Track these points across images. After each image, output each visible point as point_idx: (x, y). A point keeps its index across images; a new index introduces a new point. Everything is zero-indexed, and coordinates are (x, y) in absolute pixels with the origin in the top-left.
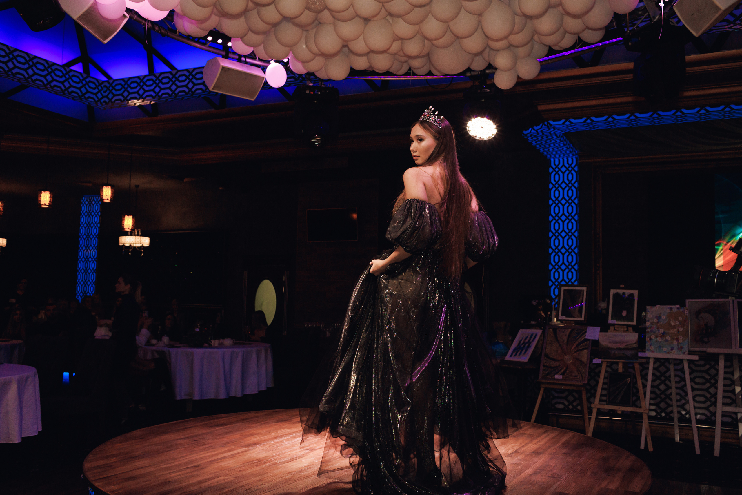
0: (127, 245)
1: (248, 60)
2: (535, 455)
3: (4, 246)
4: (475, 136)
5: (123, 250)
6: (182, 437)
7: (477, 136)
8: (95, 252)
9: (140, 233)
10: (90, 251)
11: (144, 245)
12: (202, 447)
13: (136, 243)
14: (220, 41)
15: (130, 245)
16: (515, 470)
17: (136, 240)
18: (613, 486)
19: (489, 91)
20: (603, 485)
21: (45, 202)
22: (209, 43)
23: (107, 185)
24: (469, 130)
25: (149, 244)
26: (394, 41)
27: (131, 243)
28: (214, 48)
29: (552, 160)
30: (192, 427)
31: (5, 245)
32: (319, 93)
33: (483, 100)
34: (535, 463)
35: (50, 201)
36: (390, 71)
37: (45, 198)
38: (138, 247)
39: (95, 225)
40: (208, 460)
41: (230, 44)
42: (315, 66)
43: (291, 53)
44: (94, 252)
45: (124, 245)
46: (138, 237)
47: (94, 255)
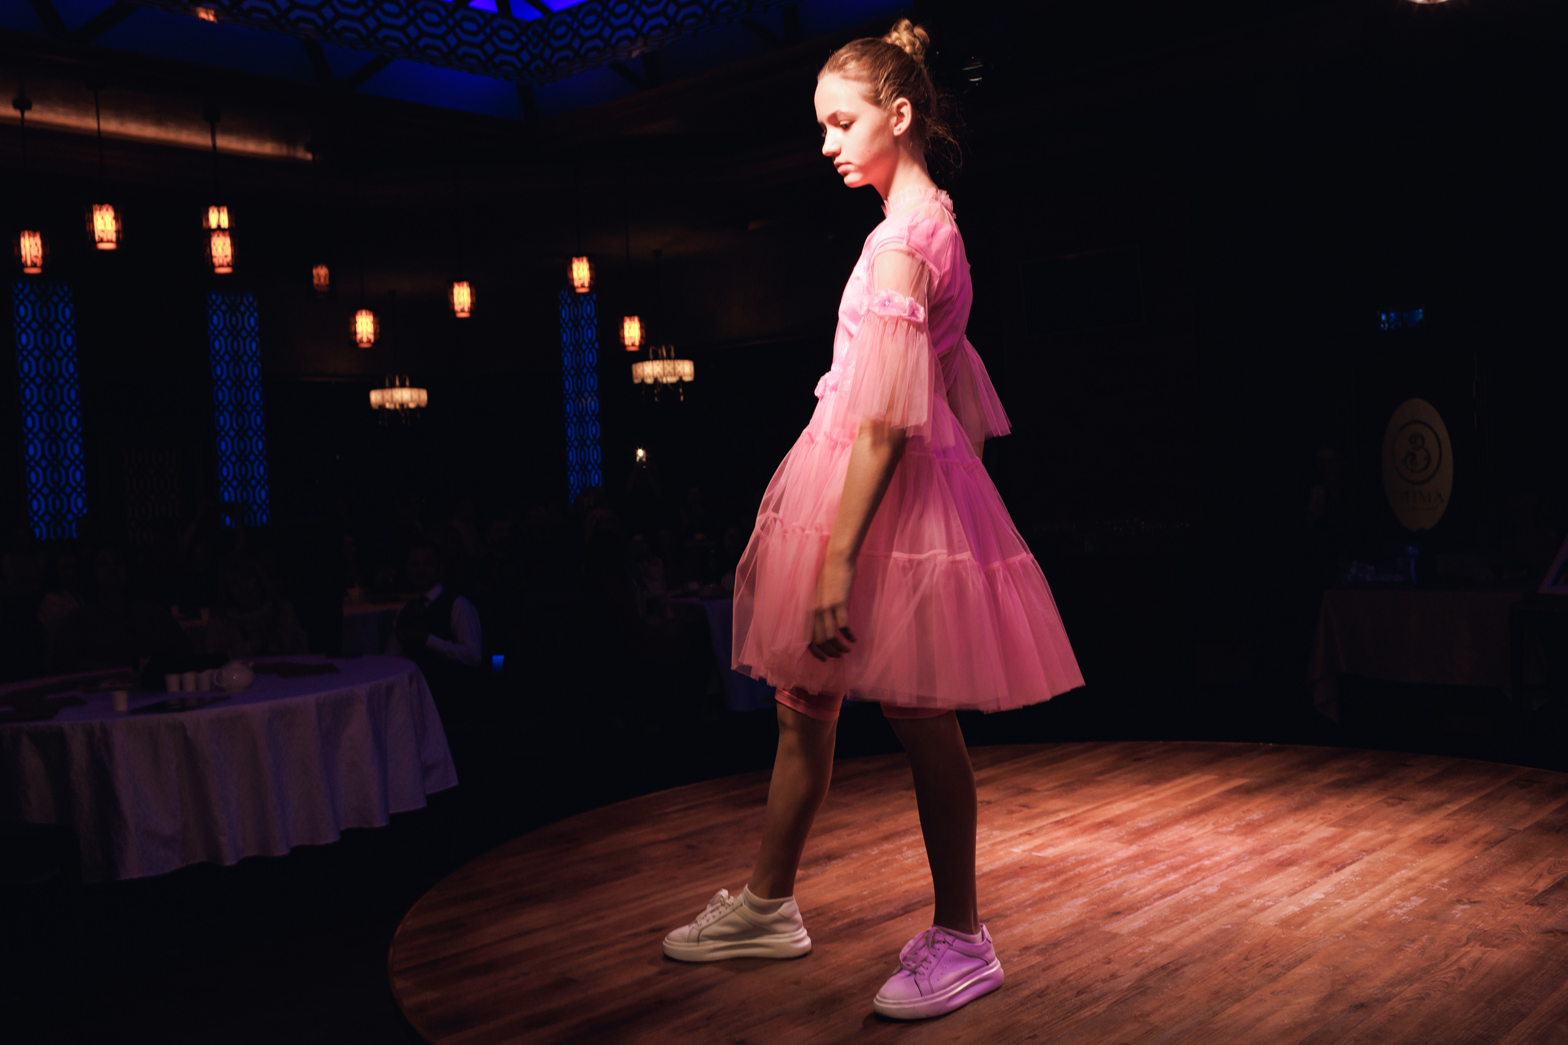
0: (650, 381)
3: (425, 405)
5: (643, 393)
8: (595, 402)
9: (673, 354)
10: (586, 400)
11: (683, 378)
13: (666, 375)
15: (656, 380)
17: (664, 369)
21: (462, 306)
23: (579, 256)
25: (693, 376)
27: (655, 375)
31: (427, 402)
35: (472, 303)
37: (462, 297)
38: (672, 384)
44: (593, 403)
45: (643, 383)
46: (669, 362)
47: (593, 408)
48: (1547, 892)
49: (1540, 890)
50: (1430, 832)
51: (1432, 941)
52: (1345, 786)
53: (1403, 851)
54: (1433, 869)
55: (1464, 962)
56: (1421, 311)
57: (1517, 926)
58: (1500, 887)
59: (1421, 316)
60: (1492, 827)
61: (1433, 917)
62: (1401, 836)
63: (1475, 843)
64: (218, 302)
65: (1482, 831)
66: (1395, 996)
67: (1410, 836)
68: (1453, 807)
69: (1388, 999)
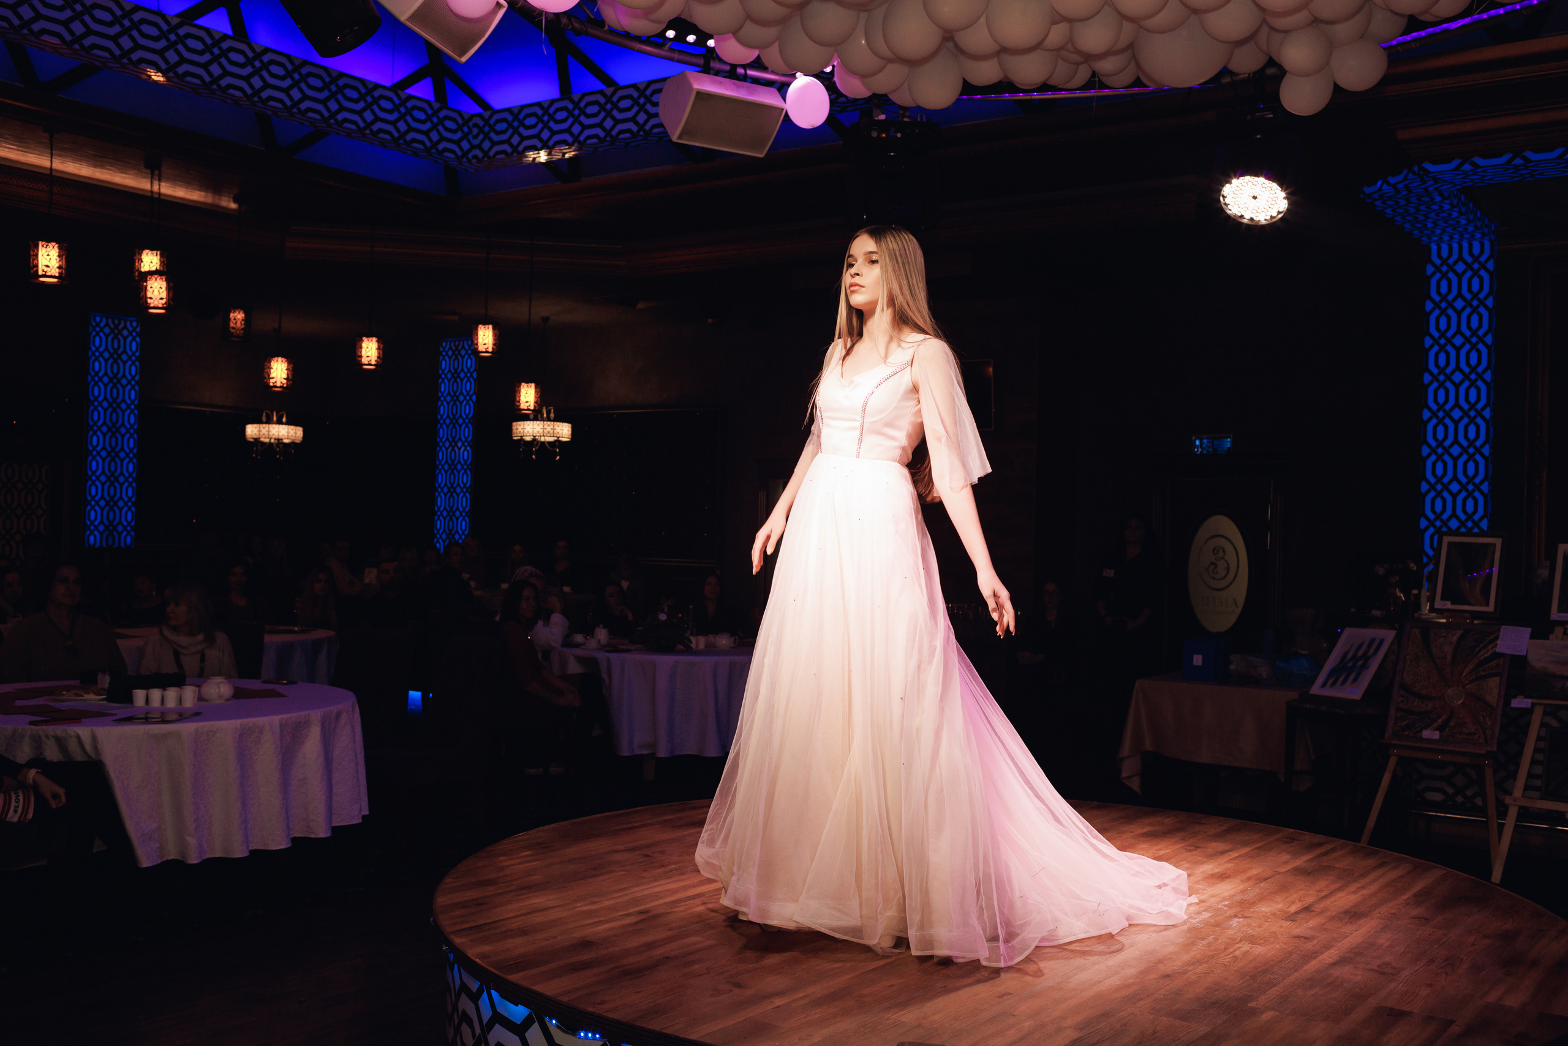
0: (528, 439)
1: (750, 72)
2: (1350, 918)
3: (298, 442)
4: (1240, 215)
5: (521, 449)
6: (621, 847)
7: (1245, 217)
8: (468, 452)
9: (552, 415)
10: (459, 449)
11: (561, 439)
12: (658, 871)
13: (545, 435)
14: (691, 38)
15: (534, 440)
16: (1298, 952)
17: (544, 428)
18: (1514, 1001)
19: (1271, 116)
20: (1492, 998)
21: (369, 359)
22: (669, 44)
23: (485, 323)
24: (1226, 205)
25: (570, 437)
26: (1054, 23)
27: (535, 435)
28: (680, 52)
29: (1434, 247)
30: (642, 826)
31: (301, 439)
32: (899, 135)
33: (1259, 136)
34: (1346, 937)
35: (378, 357)
36: (1052, 82)
37: (370, 350)
38: (549, 443)
39: (468, 398)
40: (669, 899)
41: (711, 43)
42: (887, 81)
43: (836, 56)
44: (466, 453)
45: (522, 440)
46: (549, 423)
47: (466, 458)
48: (1297, 913)
49: (1292, 912)
50: (1217, 870)
51: (1216, 940)
52: (1153, 836)
53: (1197, 882)
54: (1220, 894)
55: (1237, 953)
56: (1229, 440)
57: (1275, 933)
58: (1264, 908)
59: (1229, 445)
60: (1262, 870)
61: (1218, 925)
62: (1196, 872)
63: (1249, 879)
64: (102, 325)
65: (1254, 872)
66: (1190, 971)
67: (1202, 872)
68: (1234, 854)
69: (1186, 972)
